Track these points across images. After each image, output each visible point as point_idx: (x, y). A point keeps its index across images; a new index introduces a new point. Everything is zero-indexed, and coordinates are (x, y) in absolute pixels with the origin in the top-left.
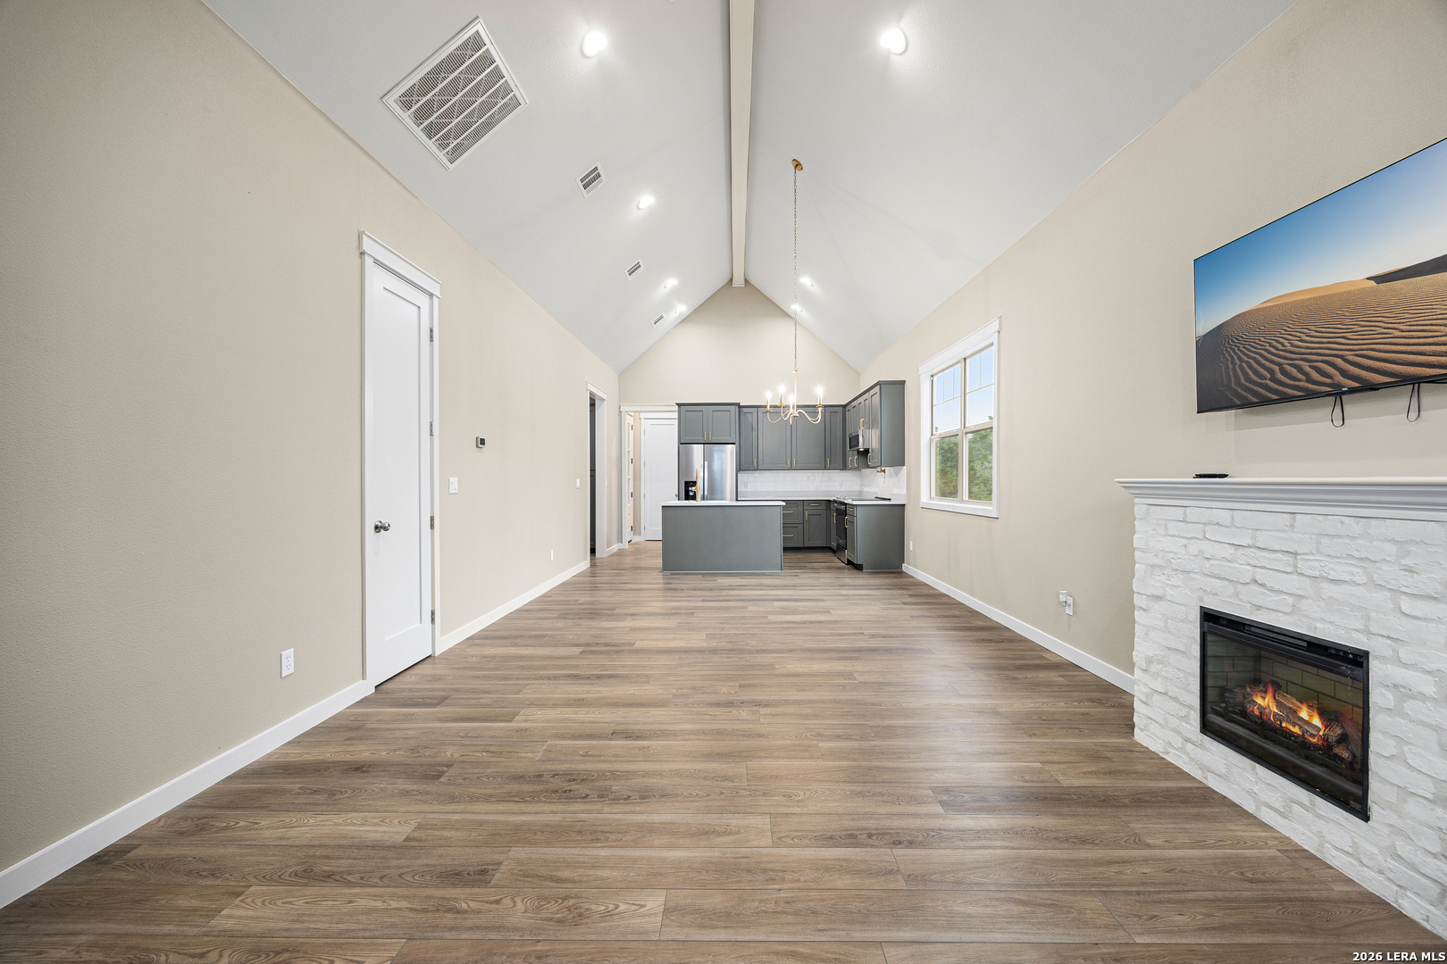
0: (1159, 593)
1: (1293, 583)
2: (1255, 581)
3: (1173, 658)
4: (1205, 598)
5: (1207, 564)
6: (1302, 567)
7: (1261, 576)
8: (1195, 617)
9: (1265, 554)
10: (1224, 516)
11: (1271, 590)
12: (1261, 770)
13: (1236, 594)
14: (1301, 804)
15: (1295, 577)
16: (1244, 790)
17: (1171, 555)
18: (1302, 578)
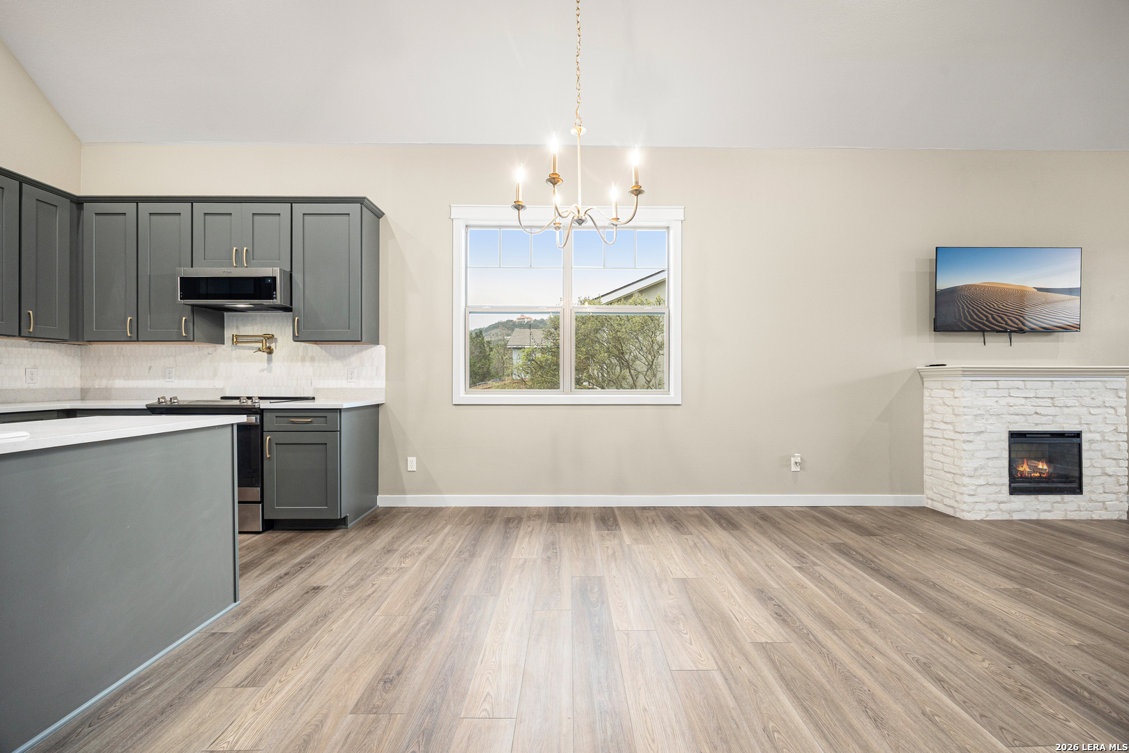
0: (983, 429)
1: (1052, 411)
2: (1036, 413)
3: (991, 463)
4: (1010, 426)
5: (1011, 409)
6: (1057, 403)
7: (1039, 410)
8: (1006, 436)
9: (1040, 400)
10: (1021, 384)
11: (1044, 415)
12: (1042, 497)
13: (1026, 421)
14: (1058, 502)
15: (1053, 408)
16: (1032, 511)
17: (989, 408)
18: (1057, 408)
